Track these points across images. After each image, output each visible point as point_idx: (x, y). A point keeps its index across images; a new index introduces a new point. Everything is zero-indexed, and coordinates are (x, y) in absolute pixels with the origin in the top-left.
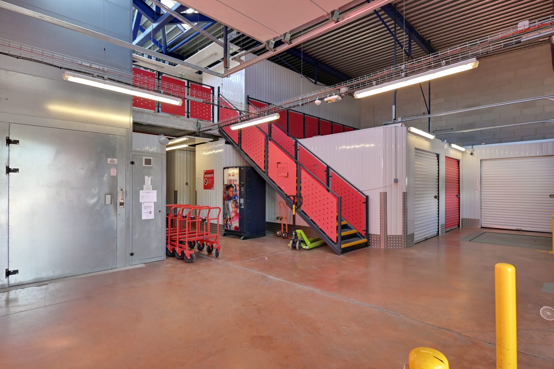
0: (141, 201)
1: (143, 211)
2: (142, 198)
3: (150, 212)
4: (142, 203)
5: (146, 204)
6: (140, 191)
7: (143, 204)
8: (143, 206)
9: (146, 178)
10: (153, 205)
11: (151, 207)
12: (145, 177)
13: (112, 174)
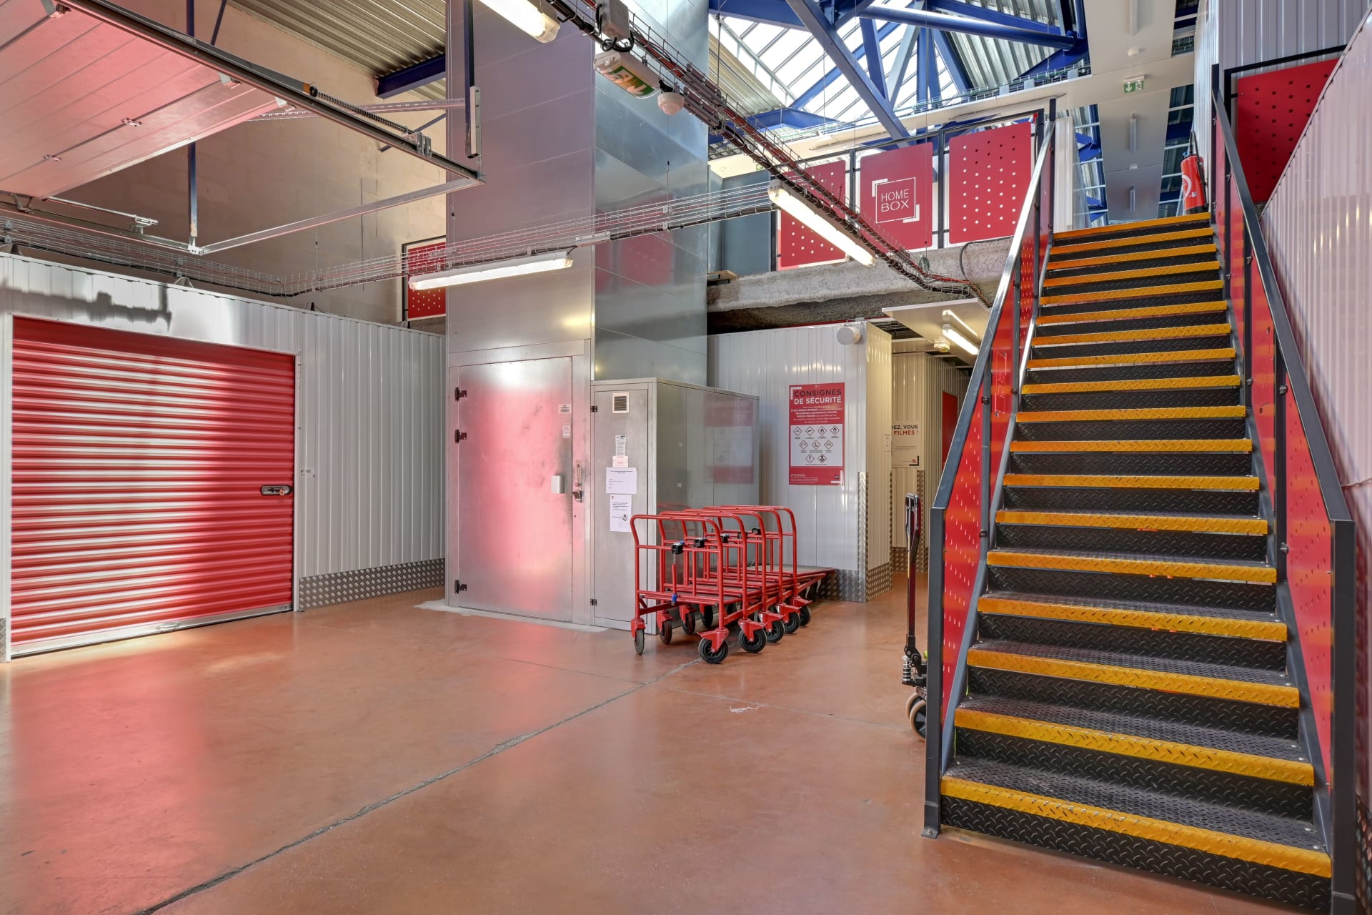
0: (608, 491)
1: (613, 513)
2: (610, 484)
3: (625, 516)
4: (611, 495)
5: (617, 499)
6: (607, 469)
7: (612, 497)
8: (612, 501)
9: (618, 440)
10: (629, 500)
11: (627, 505)
12: (616, 439)
13: (564, 435)
